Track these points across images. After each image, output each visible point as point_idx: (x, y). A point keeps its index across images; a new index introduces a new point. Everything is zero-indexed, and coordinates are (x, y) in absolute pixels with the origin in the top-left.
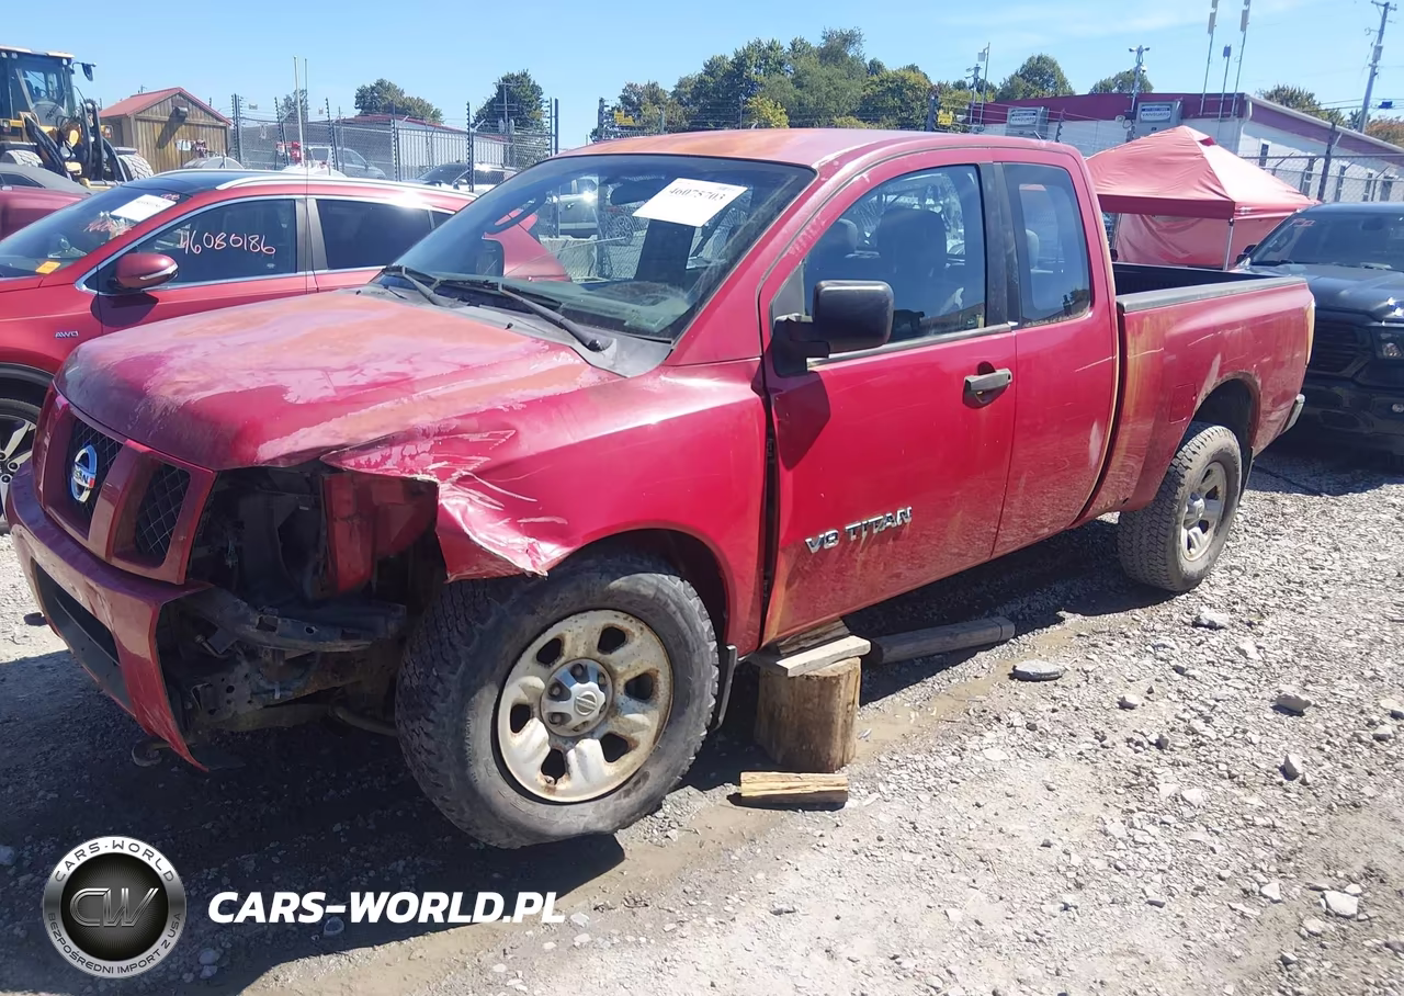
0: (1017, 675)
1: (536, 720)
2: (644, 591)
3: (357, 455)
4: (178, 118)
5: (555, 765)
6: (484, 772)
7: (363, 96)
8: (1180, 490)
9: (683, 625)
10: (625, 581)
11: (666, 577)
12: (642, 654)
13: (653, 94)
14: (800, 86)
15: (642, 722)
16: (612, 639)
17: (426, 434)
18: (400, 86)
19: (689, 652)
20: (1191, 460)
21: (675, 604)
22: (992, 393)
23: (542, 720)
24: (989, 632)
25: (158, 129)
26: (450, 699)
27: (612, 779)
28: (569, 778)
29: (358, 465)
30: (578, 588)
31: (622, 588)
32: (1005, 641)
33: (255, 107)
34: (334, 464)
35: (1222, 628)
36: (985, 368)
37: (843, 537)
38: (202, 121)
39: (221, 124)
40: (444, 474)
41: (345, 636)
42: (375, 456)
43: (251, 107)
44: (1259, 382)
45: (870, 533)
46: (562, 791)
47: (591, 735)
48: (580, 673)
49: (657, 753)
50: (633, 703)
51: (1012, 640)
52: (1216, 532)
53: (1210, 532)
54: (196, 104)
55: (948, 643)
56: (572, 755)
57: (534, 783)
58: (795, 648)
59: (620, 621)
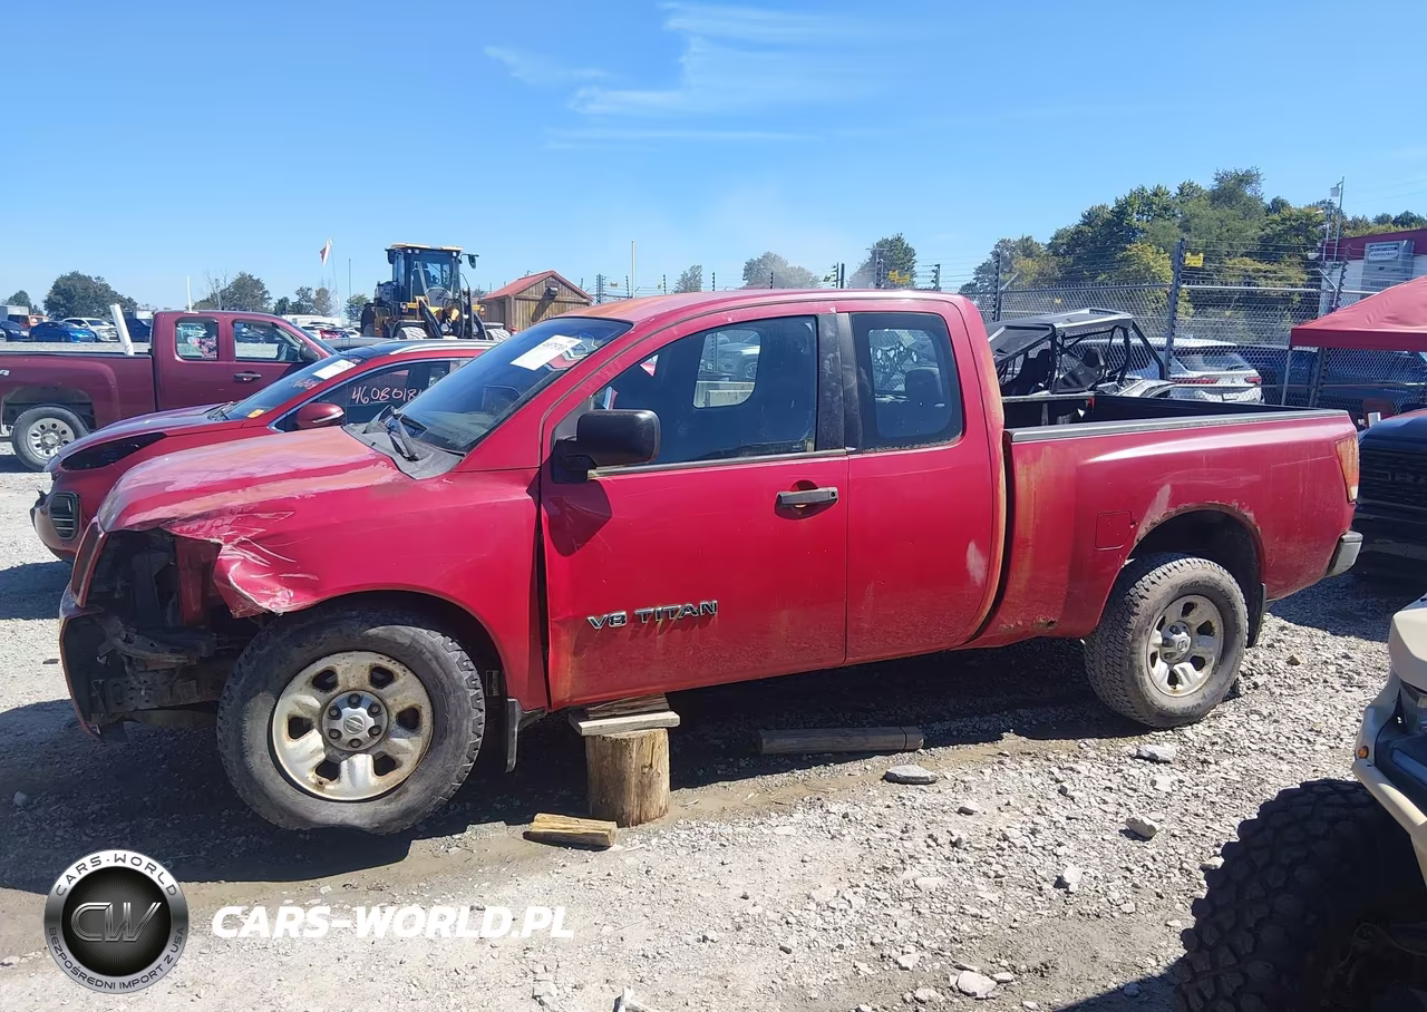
0: (890, 778)
1: (315, 732)
2: (400, 640)
3: (183, 525)
4: (550, 296)
5: (329, 770)
6: (258, 762)
7: (751, 269)
8: (1133, 619)
9: (439, 671)
10: (385, 630)
11: (425, 632)
12: (406, 692)
13: (1027, 248)
14: (1187, 230)
15: (408, 747)
16: (381, 678)
17: (232, 512)
18: (784, 257)
19: (445, 693)
20: (1147, 590)
21: (430, 652)
22: (812, 508)
23: (321, 731)
24: (892, 738)
25: (533, 306)
26: (233, 703)
27: (376, 788)
28: (339, 782)
29: (181, 531)
30: (340, 631)
31: (380, 635)
32: (913, 751)
33: (616, 285)
34: (168, 530)
35: (1166, 762)
36: (805, 485)
37: (634, 619)
38: (569, 299)
39: (585, 300)
40: (228, 540)
41: (172, 651)
42: (194, 526)
43: (612, 285)
44: (1250, 515)
45: (667, 621)
46: (330, 790)
47: (366, 751)
48: (354, 701)
49: (417, 773)
50: (401, 731)
51: (922, 751)
52: (1215, 671)
53: (1207, 670)
54: (565, 284)
55: (838, 742)
56: (344, 764)
57: (305, 779)
58: (606, 714)
59: (385, 663)
